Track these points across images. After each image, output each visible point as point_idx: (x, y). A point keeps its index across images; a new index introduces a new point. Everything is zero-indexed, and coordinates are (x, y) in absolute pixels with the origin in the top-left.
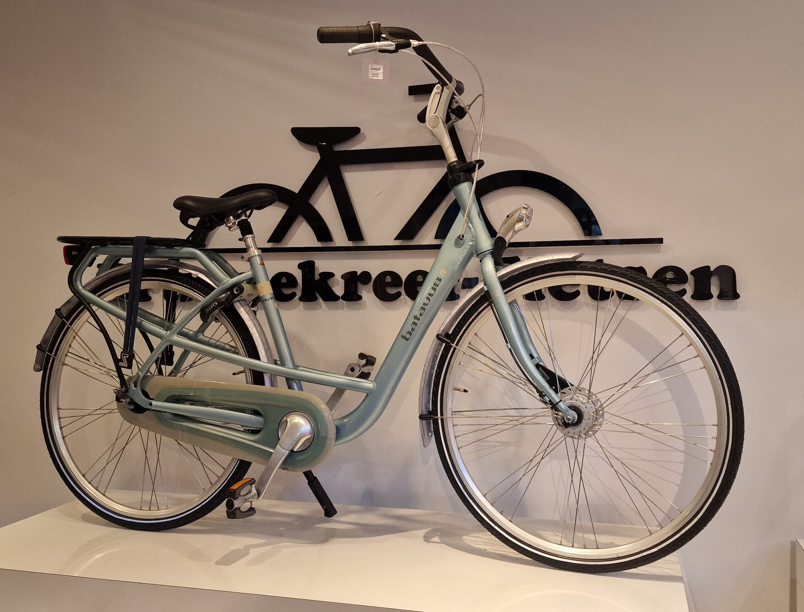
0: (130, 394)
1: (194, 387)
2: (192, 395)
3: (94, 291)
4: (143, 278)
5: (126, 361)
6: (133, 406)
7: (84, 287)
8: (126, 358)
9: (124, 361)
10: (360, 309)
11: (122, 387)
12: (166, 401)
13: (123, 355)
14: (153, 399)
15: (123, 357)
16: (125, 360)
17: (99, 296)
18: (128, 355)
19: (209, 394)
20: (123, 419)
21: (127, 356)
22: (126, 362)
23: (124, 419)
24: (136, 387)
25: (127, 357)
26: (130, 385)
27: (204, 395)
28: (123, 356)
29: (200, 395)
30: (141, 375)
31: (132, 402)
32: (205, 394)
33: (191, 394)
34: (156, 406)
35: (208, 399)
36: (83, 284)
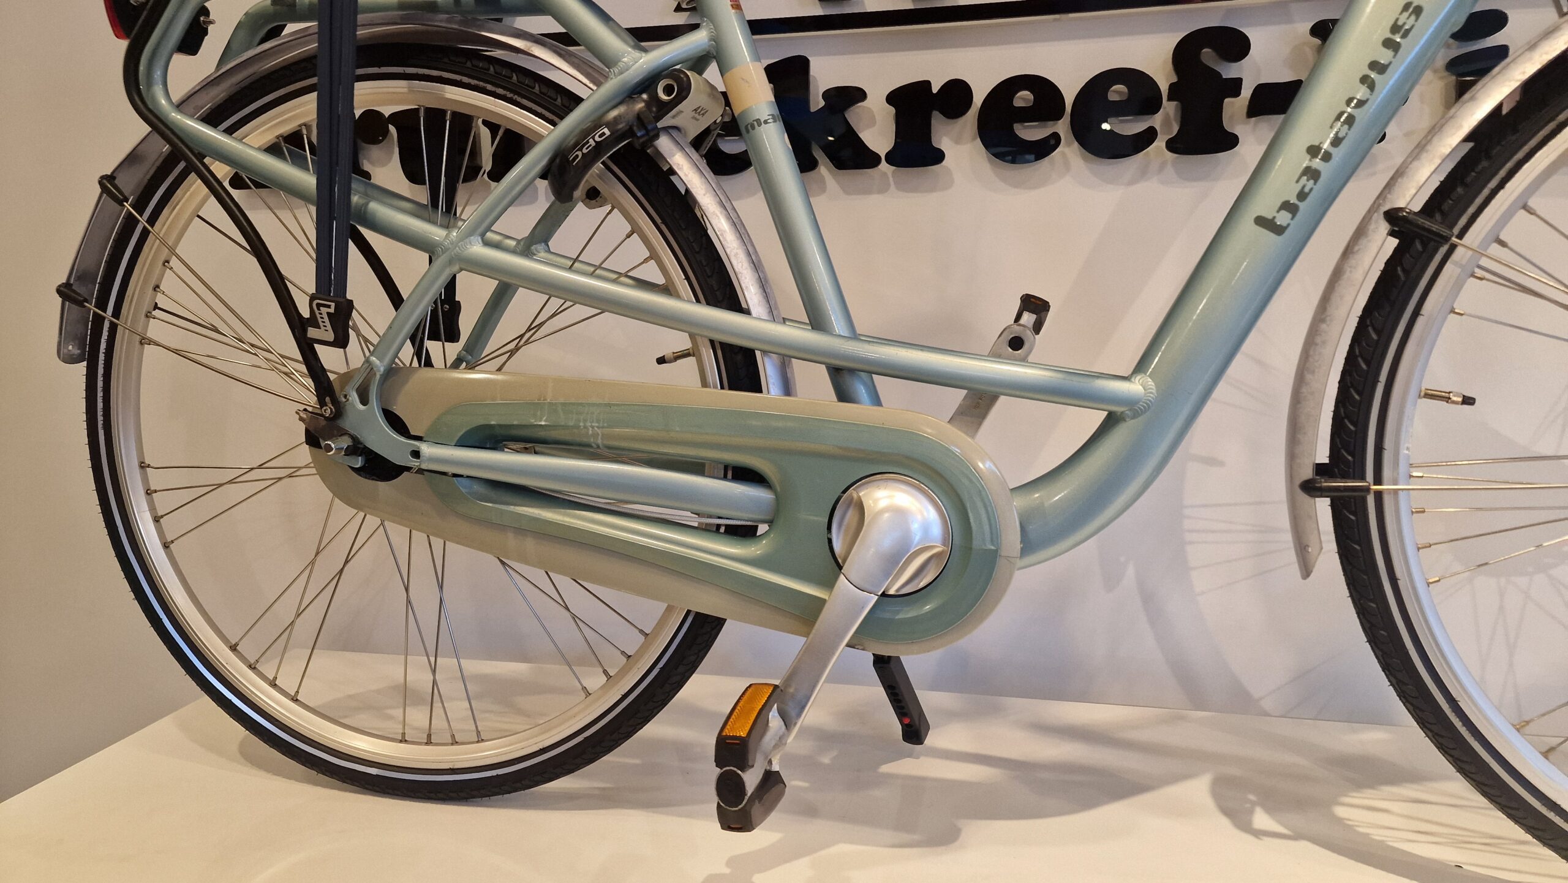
0: (348, 423)
1: (549, 400)
2: (543, 423)
3: (212, 119)
4: (360, 71)
5: (328, 323)
6: (360, 458)
7: (180, 106)
8: (328, 314)
9: (321, 324)
10: (932, 189)
11: (322, 403)
12: (462, 443)
13: (318, 305)
14: (419, 438)
15: (317, 312)
16: (326, 319)
17: (230, 131)
18: (333, 305)
19: (598, 421)
20: (332, 495)
21: (329, 307)
22: (329, 327)
23: (336, 494)
24: (364, 401)
25: (332, 310)
26: (345, 396)
27: (582, 424)
28: (319, 309)
29: (571, 423)
30: (380, 365)
31: (357, 448)
32: (585, 421)
33: (541, 421)
34: (432, 459)
35: (595, 435)
36: (176, 97)
